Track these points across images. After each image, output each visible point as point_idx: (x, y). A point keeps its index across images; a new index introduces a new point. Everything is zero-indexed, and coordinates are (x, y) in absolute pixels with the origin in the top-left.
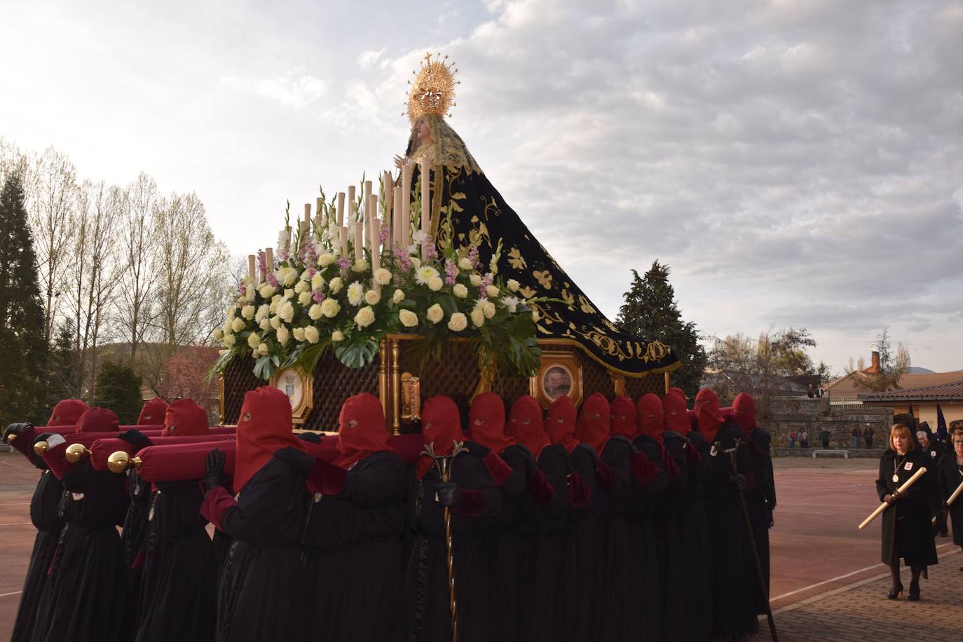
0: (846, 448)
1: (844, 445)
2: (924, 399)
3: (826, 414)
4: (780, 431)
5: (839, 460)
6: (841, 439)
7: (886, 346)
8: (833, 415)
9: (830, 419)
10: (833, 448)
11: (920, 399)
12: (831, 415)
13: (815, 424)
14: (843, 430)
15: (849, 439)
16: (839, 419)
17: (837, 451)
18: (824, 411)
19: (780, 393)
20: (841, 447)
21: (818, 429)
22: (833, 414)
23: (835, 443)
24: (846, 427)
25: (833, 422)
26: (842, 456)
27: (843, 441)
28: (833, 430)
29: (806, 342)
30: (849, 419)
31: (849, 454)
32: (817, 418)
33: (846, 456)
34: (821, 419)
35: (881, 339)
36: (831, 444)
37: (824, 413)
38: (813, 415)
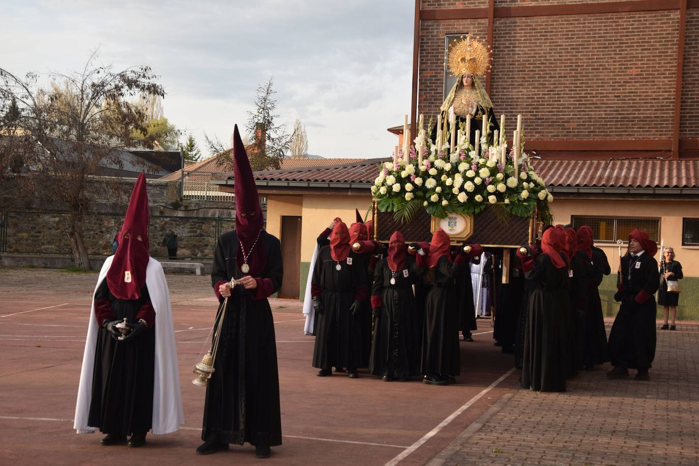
0: (201, 259)
1: (199, 255)
2: (311, 185)
3: (176, 206)
4: (104, 229)
5: (186, 278)
6: (194, 246)
7: (269, 106)
8: (186, 209)
9: (180, 214)
10: (183, 259)
11: (305, 185)
12: (182, 208)
13: (158, 221)
14: (199, 231)
15: (207, 245)
16: (194, 215)
17: (186, 264)
18: (174, 201)
19: (103, 170)
20: (194, 258)
21: (163, 228)
22: (186, 207)
23: (186, 252)
24: (204, 227)
25: (185, 219)
26: (192, 272)
27: (198, 248)
28: (182, 232)
29: (149, 88)
30: (210, 215)
31: (202, 270)
32: (161, 212)
33: (198, 271)
34: (167, 213)
35: (264, 95)
36: (179, 252)
37: (172, 204)
38: (156, 207)
